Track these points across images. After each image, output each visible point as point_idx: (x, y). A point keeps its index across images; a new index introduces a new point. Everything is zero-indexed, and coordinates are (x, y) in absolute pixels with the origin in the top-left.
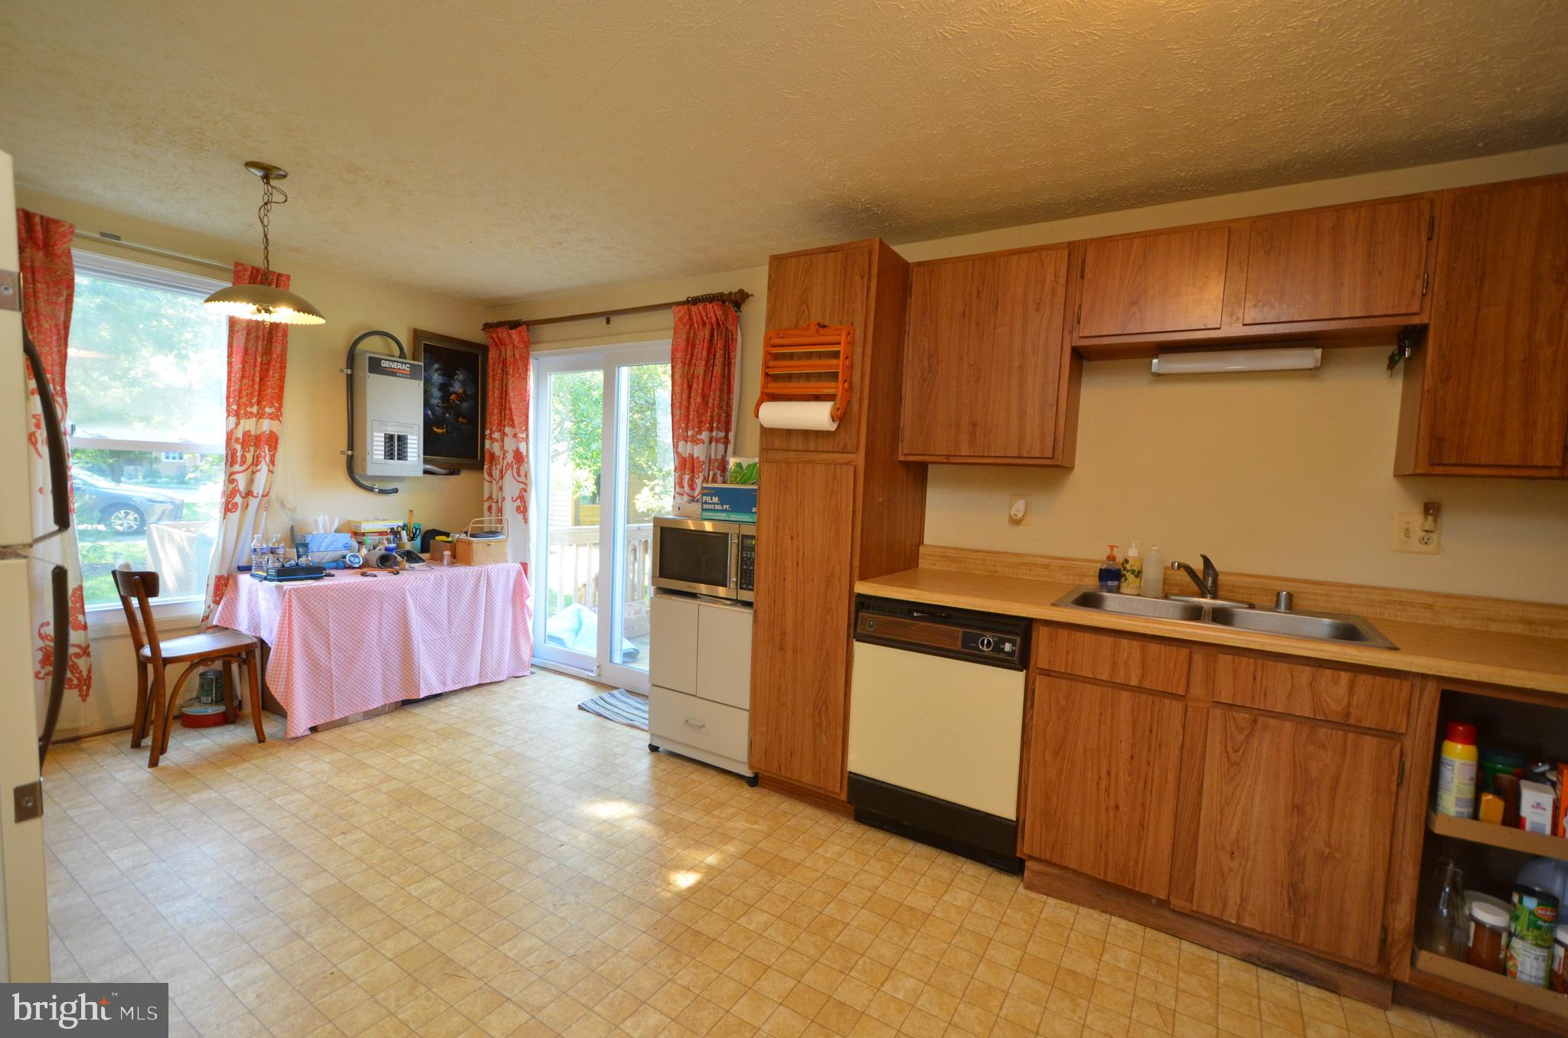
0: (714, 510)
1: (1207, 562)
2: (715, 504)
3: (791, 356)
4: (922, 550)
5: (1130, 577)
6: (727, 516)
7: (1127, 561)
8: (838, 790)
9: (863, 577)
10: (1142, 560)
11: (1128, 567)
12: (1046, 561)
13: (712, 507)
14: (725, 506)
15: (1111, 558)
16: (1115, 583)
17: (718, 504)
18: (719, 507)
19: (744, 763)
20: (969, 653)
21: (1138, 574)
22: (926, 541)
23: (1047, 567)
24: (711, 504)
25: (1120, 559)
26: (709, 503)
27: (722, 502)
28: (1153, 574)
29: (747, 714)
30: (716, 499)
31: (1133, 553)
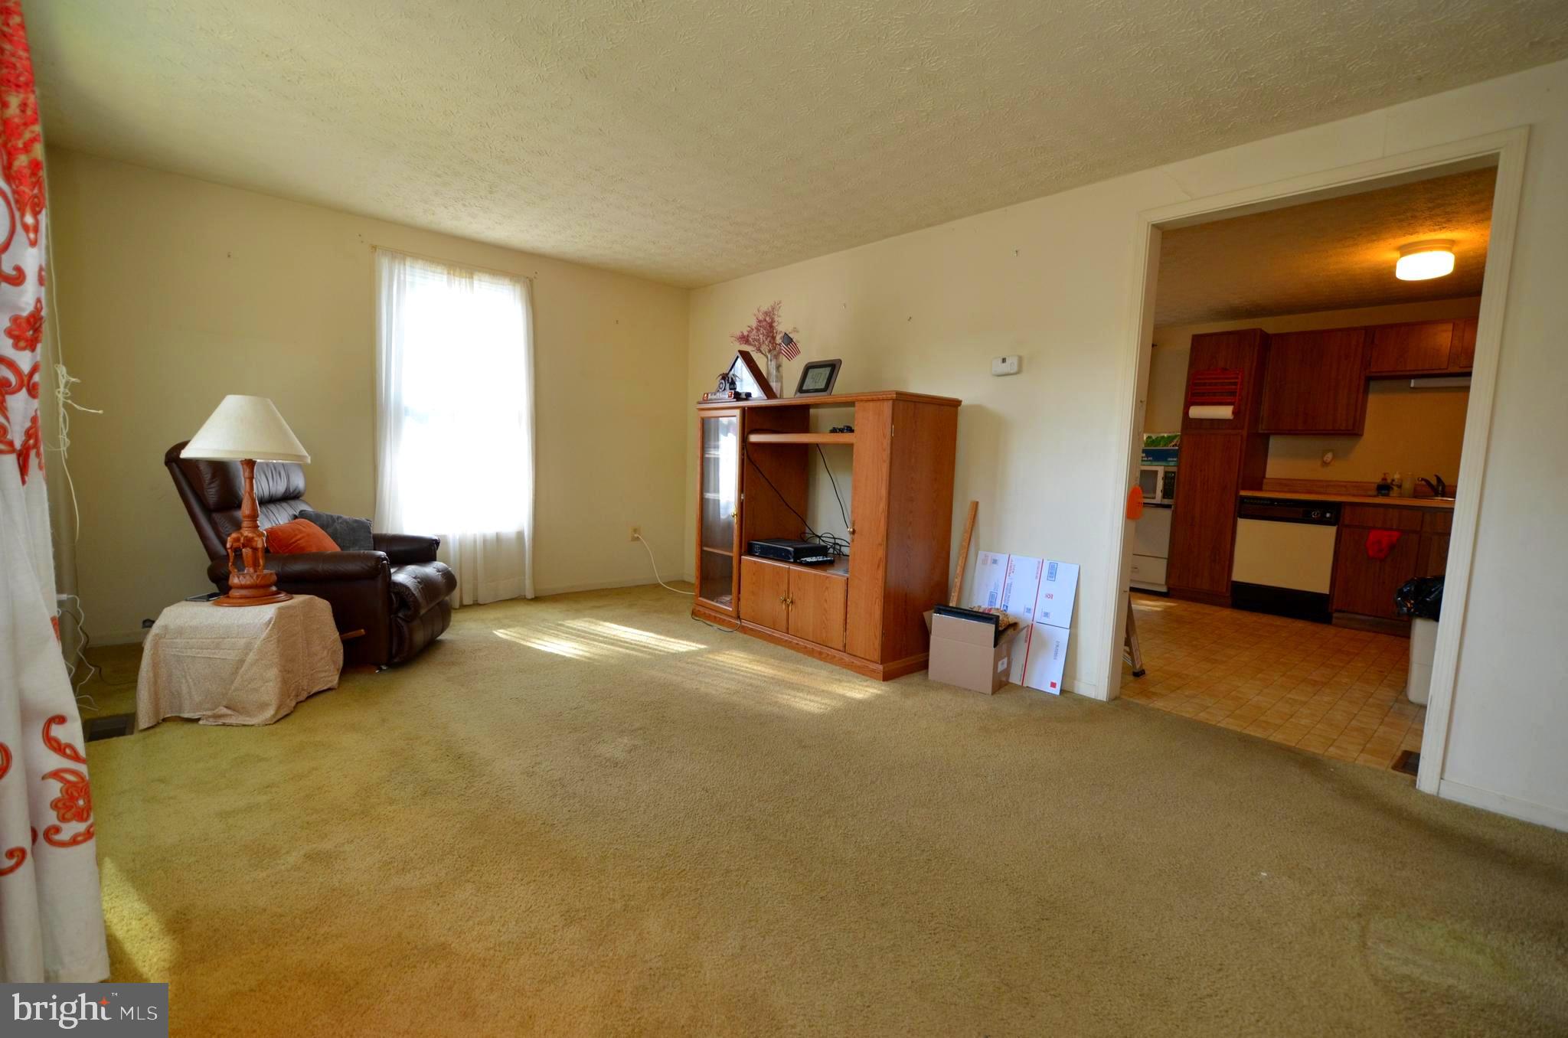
1: (1439, 480)
3: (1205, 384)
4: (1265, 481)
5: (1395, 488)
7: (1393, 480)
8: (1224, 590)
9: (1244, 489)
10: (1402, 480)
11: (1394, 483)
12: (1345, 484)
15: (1384, 479)
16: (1386, 492)
19: (1162, 585)
20: (1306, 519)
21: (1400, 487)
22: (1267, 476)
23: (1345, 487)
25: (1389, 481)
28: (1408, 485)
29: (1166, 560)
31: (1397, 476)
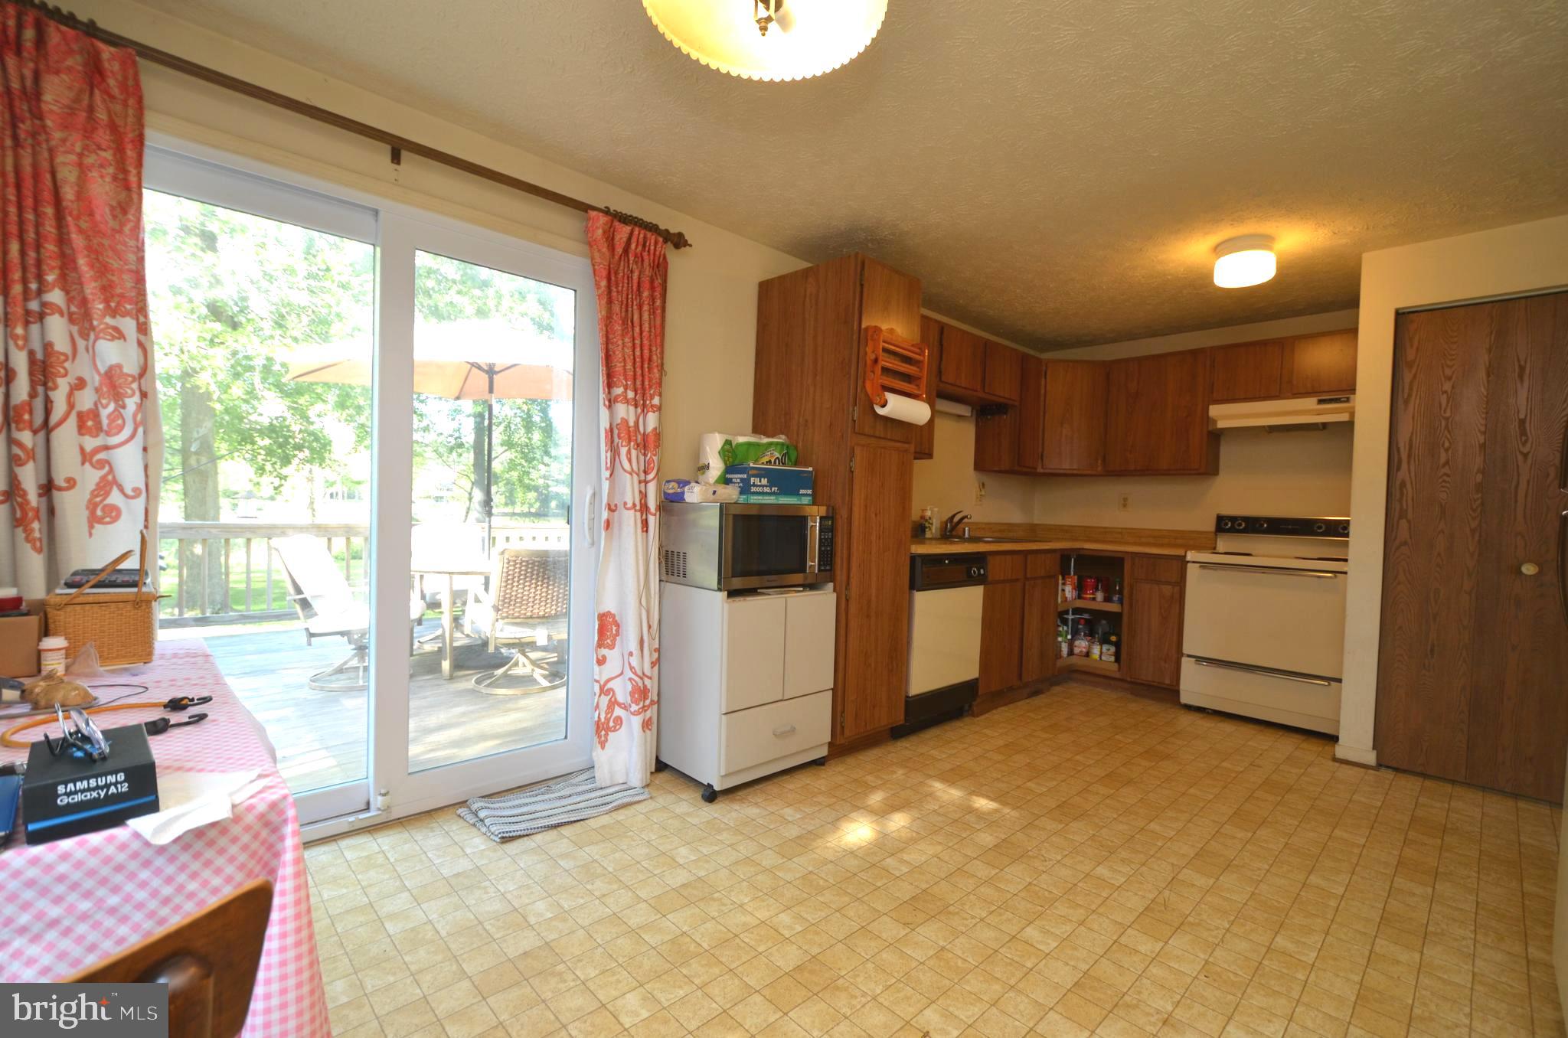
0: (763, 494)
2: (763, 486)
6: (777, 499)
8: (902, 717)
13: (760, 489)
14: (773, 489)
17: (766, 486)
18: (767, 490)
24: (760, 486)
26: (757, 486)
27: (771, 485)
29: (831, 692)
30: (764, 481)
